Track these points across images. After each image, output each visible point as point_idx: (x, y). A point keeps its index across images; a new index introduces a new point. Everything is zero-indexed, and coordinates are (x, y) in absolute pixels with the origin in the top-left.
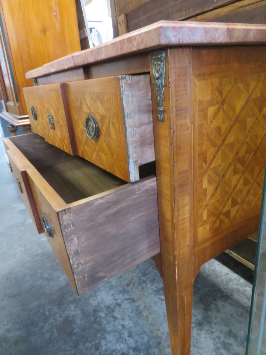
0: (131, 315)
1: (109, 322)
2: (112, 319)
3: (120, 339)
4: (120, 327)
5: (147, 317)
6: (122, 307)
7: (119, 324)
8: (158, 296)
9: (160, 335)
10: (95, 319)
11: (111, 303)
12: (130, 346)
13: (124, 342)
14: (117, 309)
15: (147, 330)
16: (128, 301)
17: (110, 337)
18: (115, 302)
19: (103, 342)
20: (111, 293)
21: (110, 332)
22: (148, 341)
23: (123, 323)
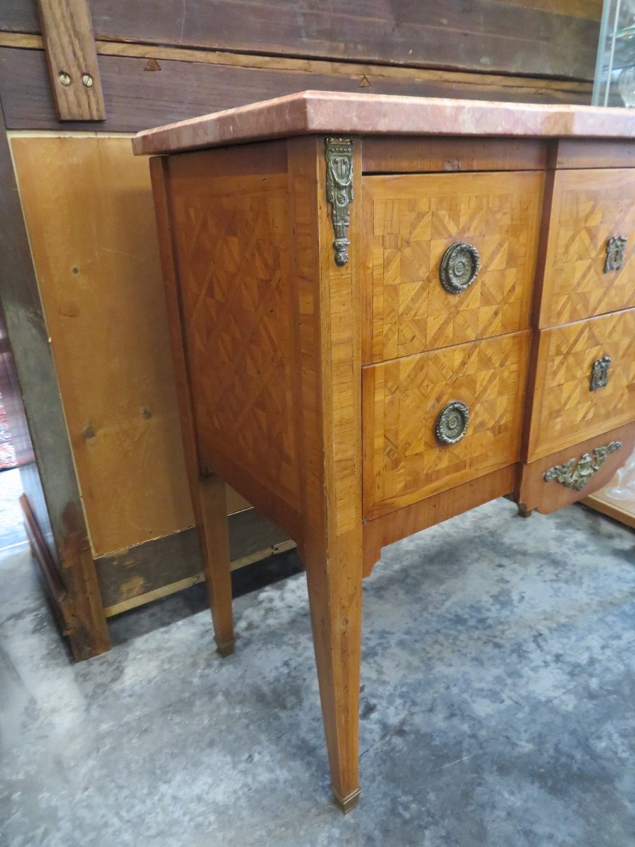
1: (606, 669)
2: (598, 667)
5: (568, 617)
7: (603, 654)
8: (515, 603)
9: (595, 602)
14: (569, 659)
15: (595, 617)
16: (542, 643)
18: (553, 665)
20: (531, 673)
21: (627, 666)
22: (614, 615)
23: (598, 648)
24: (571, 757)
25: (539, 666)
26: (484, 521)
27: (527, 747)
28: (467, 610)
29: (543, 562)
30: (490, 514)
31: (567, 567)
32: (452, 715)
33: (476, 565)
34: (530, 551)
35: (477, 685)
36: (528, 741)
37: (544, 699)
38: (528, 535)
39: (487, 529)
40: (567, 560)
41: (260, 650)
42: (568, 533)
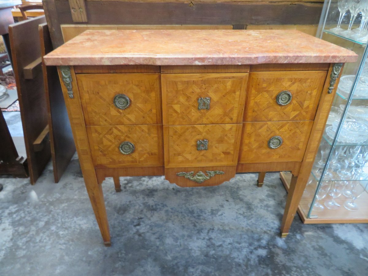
0: (223, 236)
1: (222, 251)
2: (220, 248)
3: (239, 250)
4: (230, 246)
5: (230, 228)
6: (213, 238)
7: (227, 246)
8: (217, 215)
9: (246, 228)
10: (214, 258)
11: (205, 243)
12: (247, 247)
13: (242, 248)
14: (213, 241)
15: (240, 233)
16: (210, 232)
17: (235, 255)
18: (205, 240)
19: (237, 260)
20: (195, 239)
21: (230, 253)
22: (248, 236)
23: (228, 243)
24: (178, 268)
25: (200, 238)
26: (241, 182)
27: (169, 258)
28: (198, 210)
29: (245, 206)
30: (246, 180)
31: (252, 212)
32: (158, 238)
33: (219, 197)
34: (245, 200)
35: (175, 234)
36: (171, 257)
37: (190, 248)
38: (251, 194)
39: (238, 185)
40: (255, 210)
41: (127, 194)
42: (268, 200)
